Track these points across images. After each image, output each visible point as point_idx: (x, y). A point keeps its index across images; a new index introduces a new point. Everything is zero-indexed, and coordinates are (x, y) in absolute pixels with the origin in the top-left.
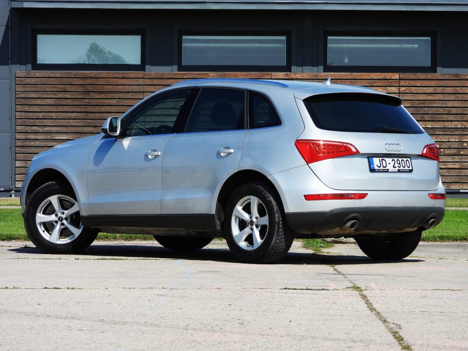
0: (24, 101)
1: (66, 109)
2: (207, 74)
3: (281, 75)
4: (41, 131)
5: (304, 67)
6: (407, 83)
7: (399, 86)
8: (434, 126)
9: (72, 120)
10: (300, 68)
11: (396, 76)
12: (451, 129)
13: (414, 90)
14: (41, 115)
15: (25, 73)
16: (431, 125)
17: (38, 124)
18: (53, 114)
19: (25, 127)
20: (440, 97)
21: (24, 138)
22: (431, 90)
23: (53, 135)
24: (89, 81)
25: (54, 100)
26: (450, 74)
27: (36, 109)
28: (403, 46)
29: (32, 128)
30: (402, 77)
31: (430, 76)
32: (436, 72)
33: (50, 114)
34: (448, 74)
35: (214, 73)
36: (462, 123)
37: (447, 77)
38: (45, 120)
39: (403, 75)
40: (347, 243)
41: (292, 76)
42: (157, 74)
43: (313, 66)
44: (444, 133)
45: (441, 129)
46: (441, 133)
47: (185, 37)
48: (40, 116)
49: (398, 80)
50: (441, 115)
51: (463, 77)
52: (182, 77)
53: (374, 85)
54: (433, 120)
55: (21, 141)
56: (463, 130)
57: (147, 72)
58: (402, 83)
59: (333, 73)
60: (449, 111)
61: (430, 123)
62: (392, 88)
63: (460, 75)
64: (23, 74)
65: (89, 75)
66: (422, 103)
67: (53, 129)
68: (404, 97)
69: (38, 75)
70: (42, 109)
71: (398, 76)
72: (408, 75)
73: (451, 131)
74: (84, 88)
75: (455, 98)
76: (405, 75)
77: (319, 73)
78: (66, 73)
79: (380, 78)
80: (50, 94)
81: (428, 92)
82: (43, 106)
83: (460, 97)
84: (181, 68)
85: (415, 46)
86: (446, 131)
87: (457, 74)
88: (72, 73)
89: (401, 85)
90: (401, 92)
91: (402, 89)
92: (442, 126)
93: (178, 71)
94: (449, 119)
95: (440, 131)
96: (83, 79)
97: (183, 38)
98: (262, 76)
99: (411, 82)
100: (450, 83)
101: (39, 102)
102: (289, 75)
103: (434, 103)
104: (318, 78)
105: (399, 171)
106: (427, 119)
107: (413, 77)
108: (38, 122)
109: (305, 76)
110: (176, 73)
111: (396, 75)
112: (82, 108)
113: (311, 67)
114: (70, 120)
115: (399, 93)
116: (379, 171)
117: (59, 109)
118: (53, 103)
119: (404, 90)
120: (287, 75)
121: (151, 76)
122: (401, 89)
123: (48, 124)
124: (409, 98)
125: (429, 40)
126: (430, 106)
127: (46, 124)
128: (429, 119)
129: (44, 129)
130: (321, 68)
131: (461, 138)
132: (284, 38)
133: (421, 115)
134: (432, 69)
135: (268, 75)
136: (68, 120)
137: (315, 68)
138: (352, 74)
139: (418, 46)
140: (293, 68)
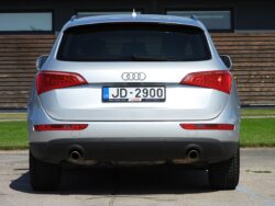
28: (213, 16)
32: (234, 32)
81: (229, 44)
85: (221, 16)
105: (143, 101)
116: (114, 101)
125: (229, 13)
134: (232, 31)
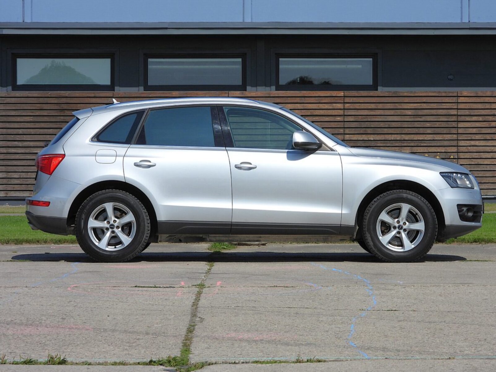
0: (5, 119)
1: (43, 125)
2: (170, 93)
3: (238, 93)
4: (21, 146)
5: (258, 87)
6: (351, 100)
7: (344, 103)
8: (376, 138)
9: (48, 136)
10: (254, 88)
11: (341, 94)
12: (391, 141)
13: (357, 106)
14: (21, 131)
15: (6, 93)
16: (373, 138)
17: (18, 139)
18: (32, 130)
19: (6, 142)
20: (381, 112)
21: (5, 152)
22: (373, 106)
23: (32, 149)
24: (64, 100)
25: (32, 117)
26: (390, 92)
27: (16, 125)
28: (349, 66)
29: (12, 143)
30: (346, 95)
31: (372, 93)
32: (377, 90)
33: (29, 130)
34: (388, 92)
35: (177, 92)
36: (401, 136)
37: (387, 94)
38: (24, 136)
39: (348, 93)
40: (251, 245)
41: (247, 94)
42: (125, 93)
43: (266, 86)
44: (385, 145)
45: (382, 141)
46: (382, 145)
47: (150, 60)
48: (19, 132)
49: (343, 97)
50: (382, 129)
51: (401, 95)
52: (148, 96)
53: (321, 102)
54: (374, 133)
55: (3, 155)
56: (402, 142)
57: (116, 91)
58: (347, 100)
59: (284, 92)
60: (389, 125)
61: (372, 135)
62: (338, 104)
63: (399, 92)
64: (4, 94)
65: (64, 95)
66: (365, 118)
67: (32, 144)
68: (349, 112)
69: (18, 95)
70: (22, 125)
71: (343, 93)
72: (352, 92)
73: (391, 143)
74: (60, 106)
75: (394, 113)
76: (349, 92)
77: (271, 92)
78: (43, 93)
79: (327, 95)
80: (29, 112)
81: (370, 108)
82: (23, 123)
83: (399, 112)
84: (148, 88)
85: (359, 66)
86: (386, 143)
87: (397, 92)
88: (49, 93)
89: (345, 101)
90: (345, 108)
91: (347, 106)
92: (383, 138)
93: (144, 91)
94: (389, 132)
95: (381, 143)
96: (58, 98)
97: (149, 61)
98: (220, 94)
99: (354, 99)
100: (390, 100)
101: (19, 119)
102: (244, 93)
103: (376, 118)
104: (271, 96)
106: (369, 132)
107: (357, 95)
108: (18, 137)
109: (259, 94)
110: (142, 92)
111: (342, 92)
112: (57, 124)
113: (264, 87)
114: (47, 136)
115: (344, 109)
117: (37, 125)
118: (31, 120)
119: (348, 106)
120: (243, 94)
121: (120, 95)
122: (345, 105)
123: (27, 140)
124: (353, 114)
125: (370, 61)
126: (372, 120)
127: (24, 139)
128: (371, 133)
129: (23, 144)
130: (273, 88)
131: (400, 149)
132: (240, 60)
133: (364, 129)
134: (374, 87)
135: (226, 93)
136: (45, 136)
137: (268, 88)
138: (301, 92)
139: (361, 66)
140: (248, 88)
